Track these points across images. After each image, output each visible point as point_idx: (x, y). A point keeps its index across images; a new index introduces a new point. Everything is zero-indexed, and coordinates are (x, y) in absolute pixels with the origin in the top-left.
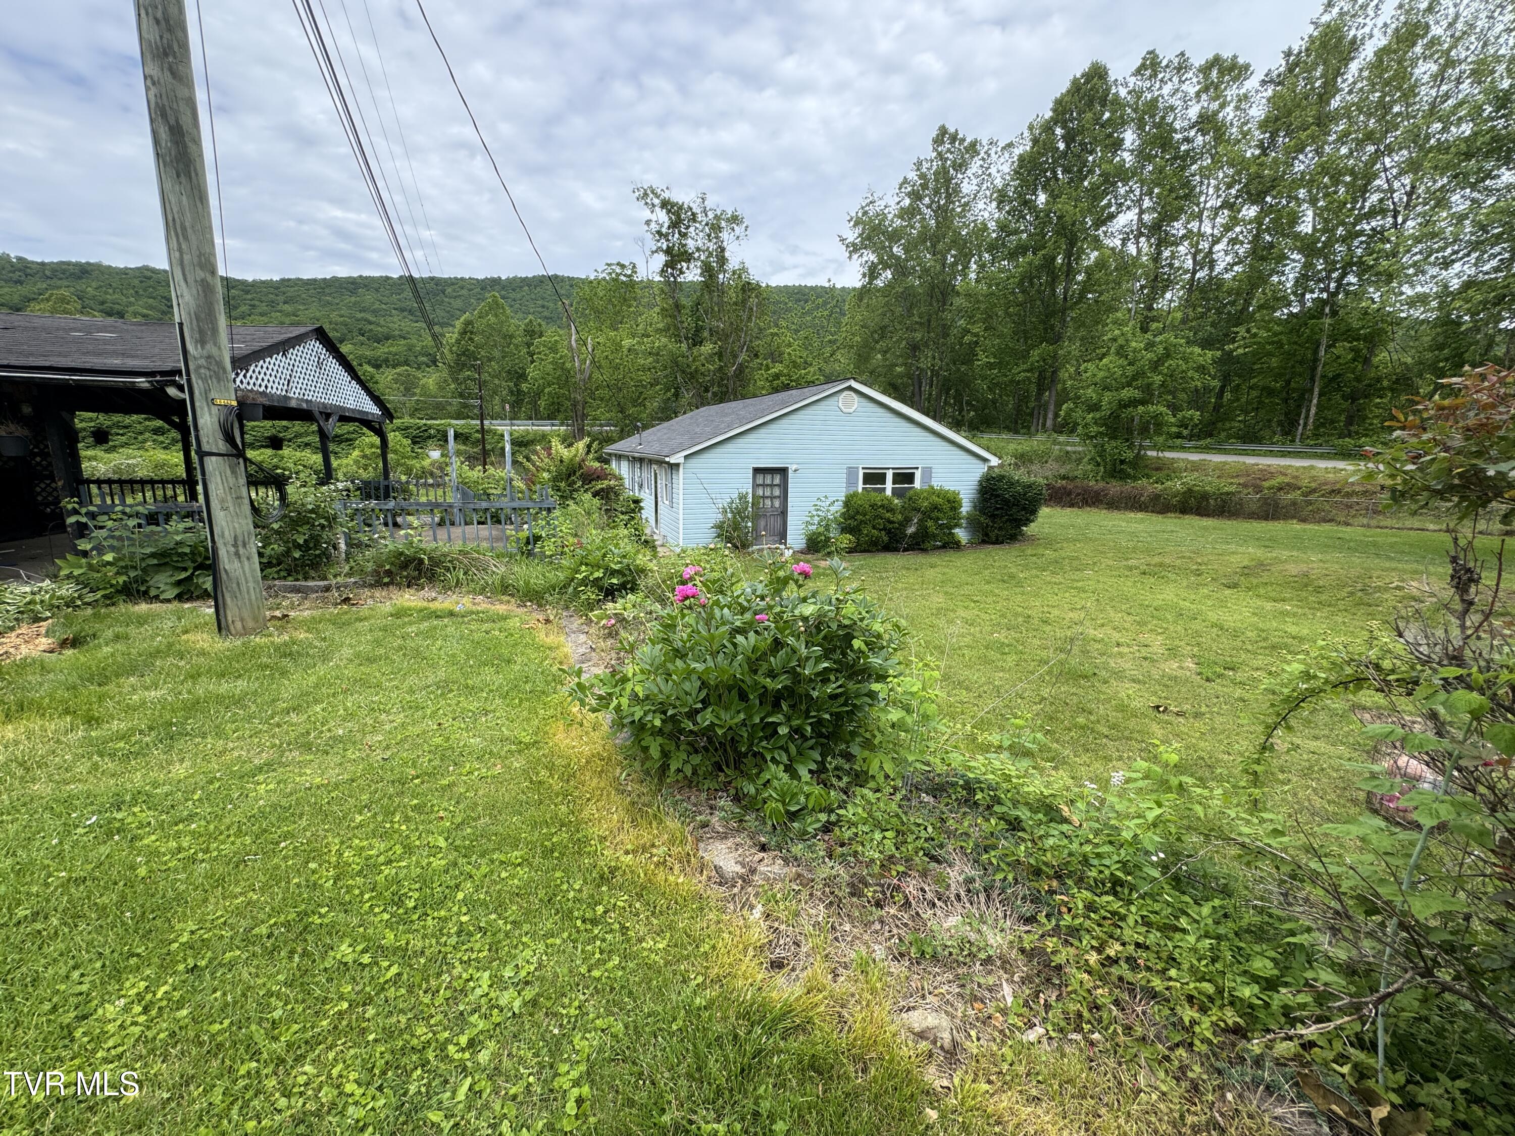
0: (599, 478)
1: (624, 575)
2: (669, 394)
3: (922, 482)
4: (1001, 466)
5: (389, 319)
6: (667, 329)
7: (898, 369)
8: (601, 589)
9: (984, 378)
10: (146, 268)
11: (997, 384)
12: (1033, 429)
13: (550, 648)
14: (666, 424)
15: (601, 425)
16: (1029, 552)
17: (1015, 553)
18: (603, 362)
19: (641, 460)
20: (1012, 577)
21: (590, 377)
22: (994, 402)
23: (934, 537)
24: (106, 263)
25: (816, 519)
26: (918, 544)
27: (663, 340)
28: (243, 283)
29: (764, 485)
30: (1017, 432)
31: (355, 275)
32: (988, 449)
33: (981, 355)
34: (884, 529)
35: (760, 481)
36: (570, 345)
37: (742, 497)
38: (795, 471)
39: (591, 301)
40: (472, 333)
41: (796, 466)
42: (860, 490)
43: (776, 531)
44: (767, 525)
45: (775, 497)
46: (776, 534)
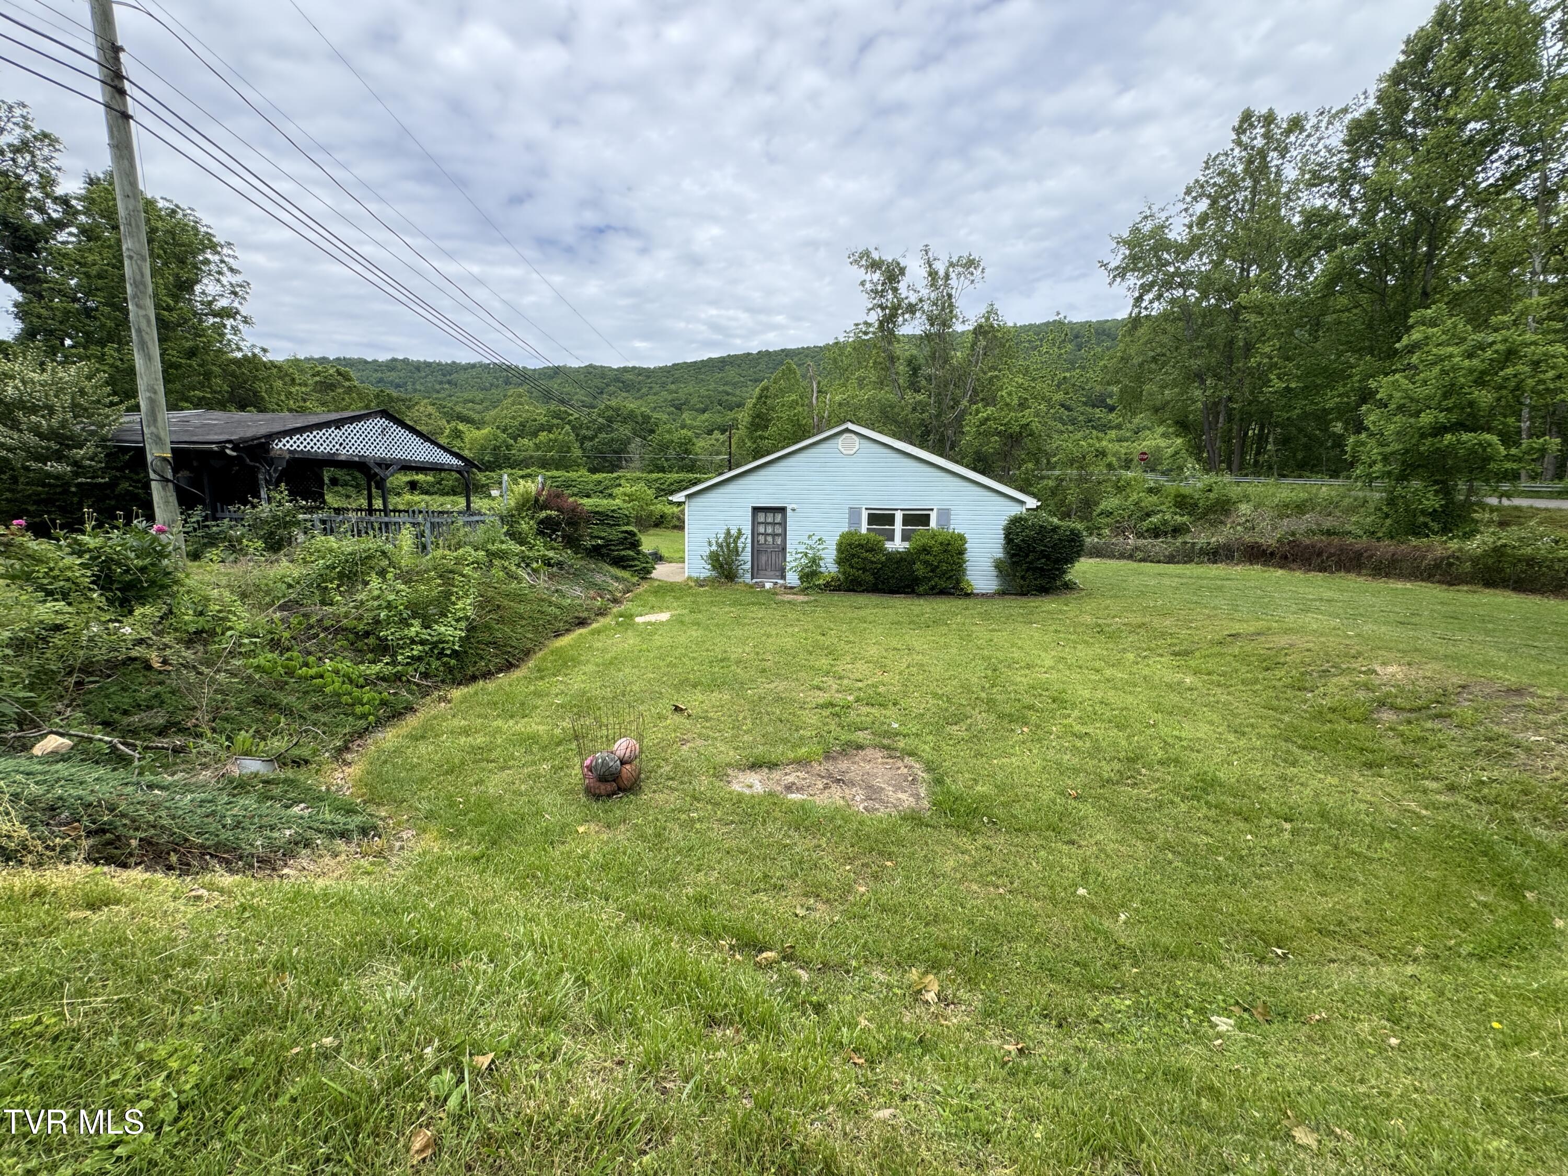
3: (939, 524)
5: (744, 389)
10: (591, 366)
24: (569, 365)
28: (647, 370)
29: (764, 524)
31: (725, 355)
35: (759, 519)
36: (811, 403)
37: (728, 533)
38: (793, 510)
39: (835, 361)
40: (766, 397)
41: (795, 506)
42: (864, 530)
43: (777, 567)
44: (768, 560)
45: (776, 535)
46: (777, 569)
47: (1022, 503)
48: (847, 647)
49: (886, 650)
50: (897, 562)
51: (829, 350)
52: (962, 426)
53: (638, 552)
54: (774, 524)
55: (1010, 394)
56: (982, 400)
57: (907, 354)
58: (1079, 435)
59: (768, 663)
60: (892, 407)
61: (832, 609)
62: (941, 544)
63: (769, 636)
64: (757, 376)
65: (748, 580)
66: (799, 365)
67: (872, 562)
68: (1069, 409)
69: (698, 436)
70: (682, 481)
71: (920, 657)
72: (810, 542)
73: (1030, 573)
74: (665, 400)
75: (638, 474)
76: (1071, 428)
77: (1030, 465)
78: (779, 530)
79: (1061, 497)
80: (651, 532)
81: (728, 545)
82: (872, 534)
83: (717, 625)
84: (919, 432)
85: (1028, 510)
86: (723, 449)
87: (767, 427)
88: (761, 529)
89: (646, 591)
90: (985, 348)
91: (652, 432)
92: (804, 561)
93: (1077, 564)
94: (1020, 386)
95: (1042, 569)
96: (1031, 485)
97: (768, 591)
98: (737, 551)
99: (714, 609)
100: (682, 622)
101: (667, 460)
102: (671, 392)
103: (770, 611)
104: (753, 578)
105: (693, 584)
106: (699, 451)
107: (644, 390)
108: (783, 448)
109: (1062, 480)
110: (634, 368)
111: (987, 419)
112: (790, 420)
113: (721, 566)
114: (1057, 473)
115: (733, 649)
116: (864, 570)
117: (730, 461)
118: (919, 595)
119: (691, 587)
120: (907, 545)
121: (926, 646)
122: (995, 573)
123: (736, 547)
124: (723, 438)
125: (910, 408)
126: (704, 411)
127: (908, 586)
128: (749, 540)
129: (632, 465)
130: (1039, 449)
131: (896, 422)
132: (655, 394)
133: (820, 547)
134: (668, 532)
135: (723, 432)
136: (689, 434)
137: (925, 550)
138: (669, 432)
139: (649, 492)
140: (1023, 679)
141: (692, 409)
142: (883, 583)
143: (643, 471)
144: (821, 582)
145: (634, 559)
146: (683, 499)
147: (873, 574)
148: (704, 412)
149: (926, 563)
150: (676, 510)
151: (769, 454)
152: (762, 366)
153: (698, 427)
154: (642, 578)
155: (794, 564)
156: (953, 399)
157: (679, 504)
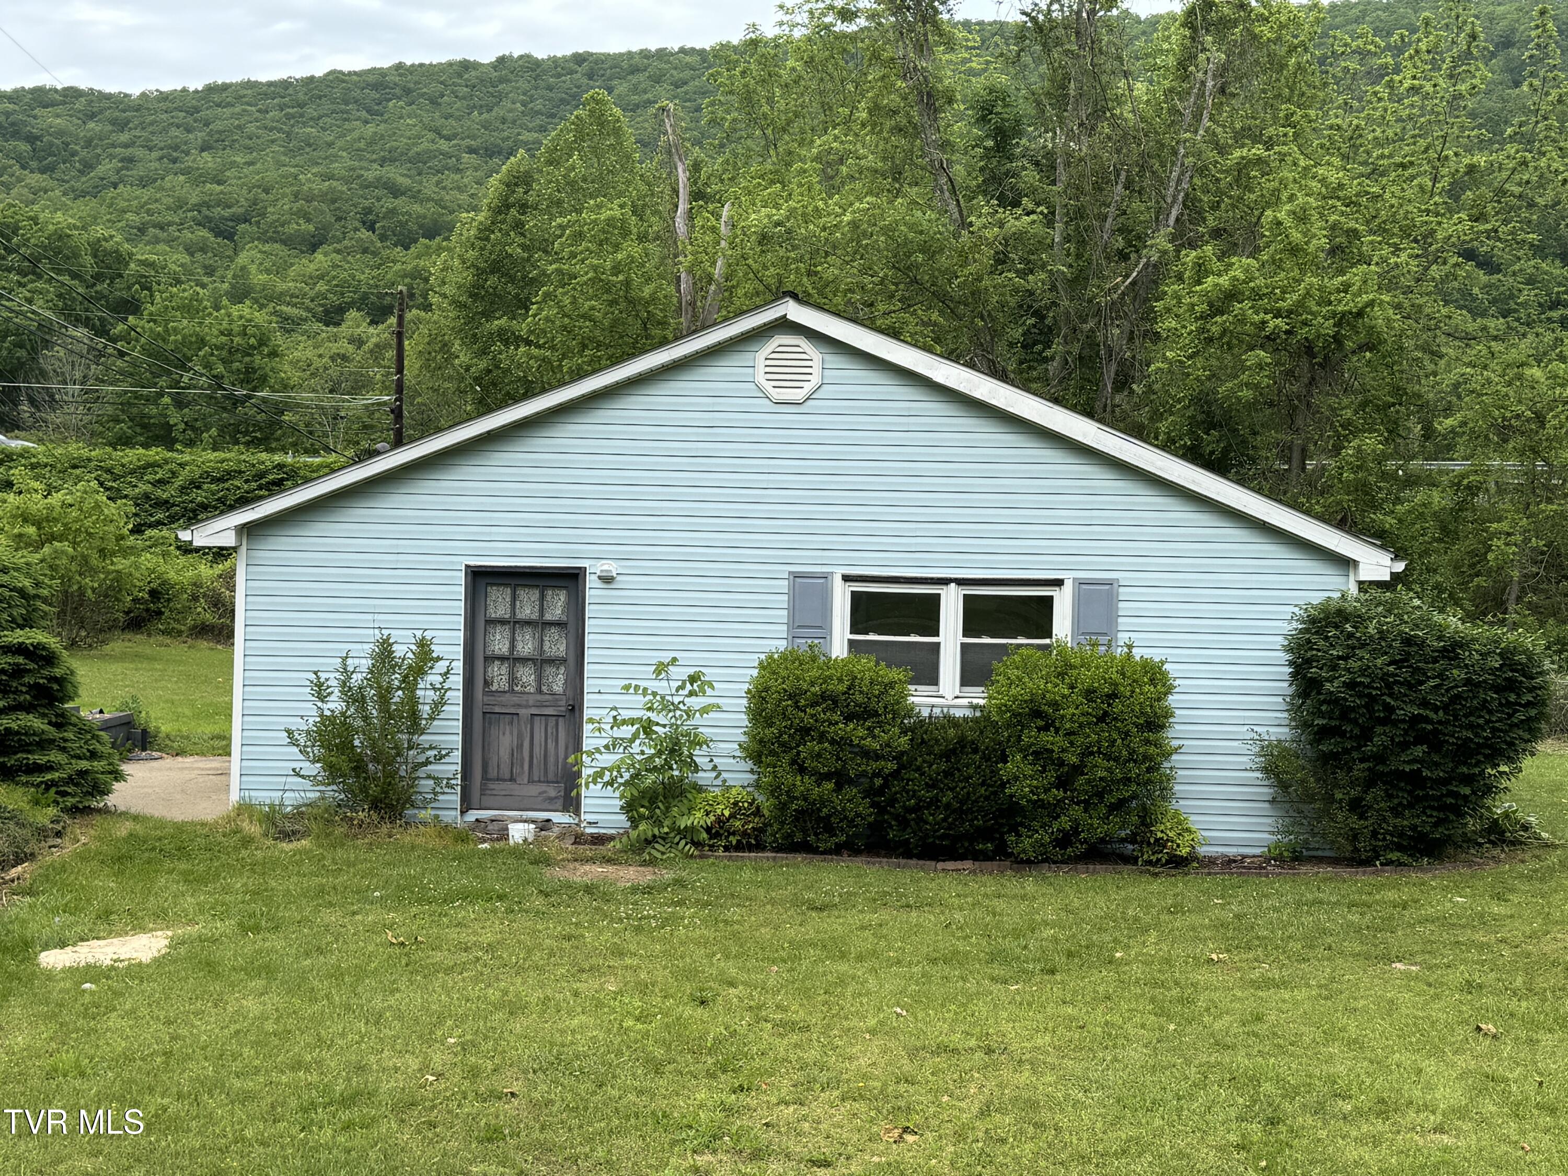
3: (1079, 629)
5: (450, 178)
29: (512, 623)
36: (671, 230)
37: (384, 652)
38: (607, 580)
39: (748, 99)
40: (524, 207)
41: (612, 567)
42: (839, 648)
43: (551, 768)
44: (520, 746)
45: (552, 661)
46: (551, 776)
47: (1346, 563)
48: (781, 1046)
49: (913, 1053)
50: (948, 755)
51: (731, 65)
52: (1150, 316)
53: (61, 722)
54: (541, 625)
55: (1301, 217)
56: (1216, 233)
57: (978, 83)
58: (1525, 347)
59: (509, 1108)
60: (930, 250)
61: (733, 913)
62: (1089, 693)
63: (515, 1009)
64: (494, 138)
65: (451, 816)
66: (632, 109)
67: (866, 754)
68: (1488, 265)
69: (289, 325)
70: (228, 475)
71: (1025, 1076)
72: (661, 687)
73: (1378, 791)
74: (180, 204)
75: (76, 449)
76: (1496, 324)
77: (1371, 442)
78: (556, 645)
79: (1471, 543)
80: (118, 645)
81: (384, 698)
82: (866, 662)
83: (337, 975)
84: (1016, 333)
85: (1363, 586)
86: (377, 374)
87: (525, 305)
88: (499, 643)
89: (83, 857)
90: (1222, 71)
91: (131, 307)
92: (642, 749)
93: (1527, 763)
94: (1334, 192)
95: (1415, 779)
96: (1375, 506)
97: (518, 853)
98: (414, 715)
99: (330, 917)
100: (210, 967)
101: (180, 403)
102: (198, 178)
103: (523, 922)
104: (466, 805)
105: (253, 829)
106: (295, 376)
107: (106, 168)
108: (579, 375)
109: (1473, 490)
110: (72, 93)
111: (1232, 295)
112: (600, 285)
113: (359, 767)
114: (1458, 466)
115: (389, 1059)
116: (841, 779)
117: (397, 413)
118: (1023, 864)
119: (247, 841)
120: (978, 696)
121: (1042, 1040)
122: (1266, 792)
123: (412, 702)
124: (377, 334)
125: (986, 256)
126: (313, 245)
127: (985, 834)
128: (457, 681)
129: (55, 418)
130: (1398, 391)
131: (941, 297)
132: (144, 183)
133: (696, 702)
134: (177, 649)
135: (378, 315)
136: (261, 317)
137: (1037, 714)
138: (190, 309)
139: (111, 509)
140: (1366, 1153)
141: (272, 236)
142: (904, 823)
143: (92, 437)
144: (698, 818)
145: (44, 744)
146: (229, 540)
147: (869, 793)
148: (314, 248)
149: (1041, 756)
150: (206, 571)
151: (529, 393)
152: (510, 107)
153: (292, 298)
154: (76, 811)
155: (607, 759)
156: (1123, 230)
157: (221, 554)
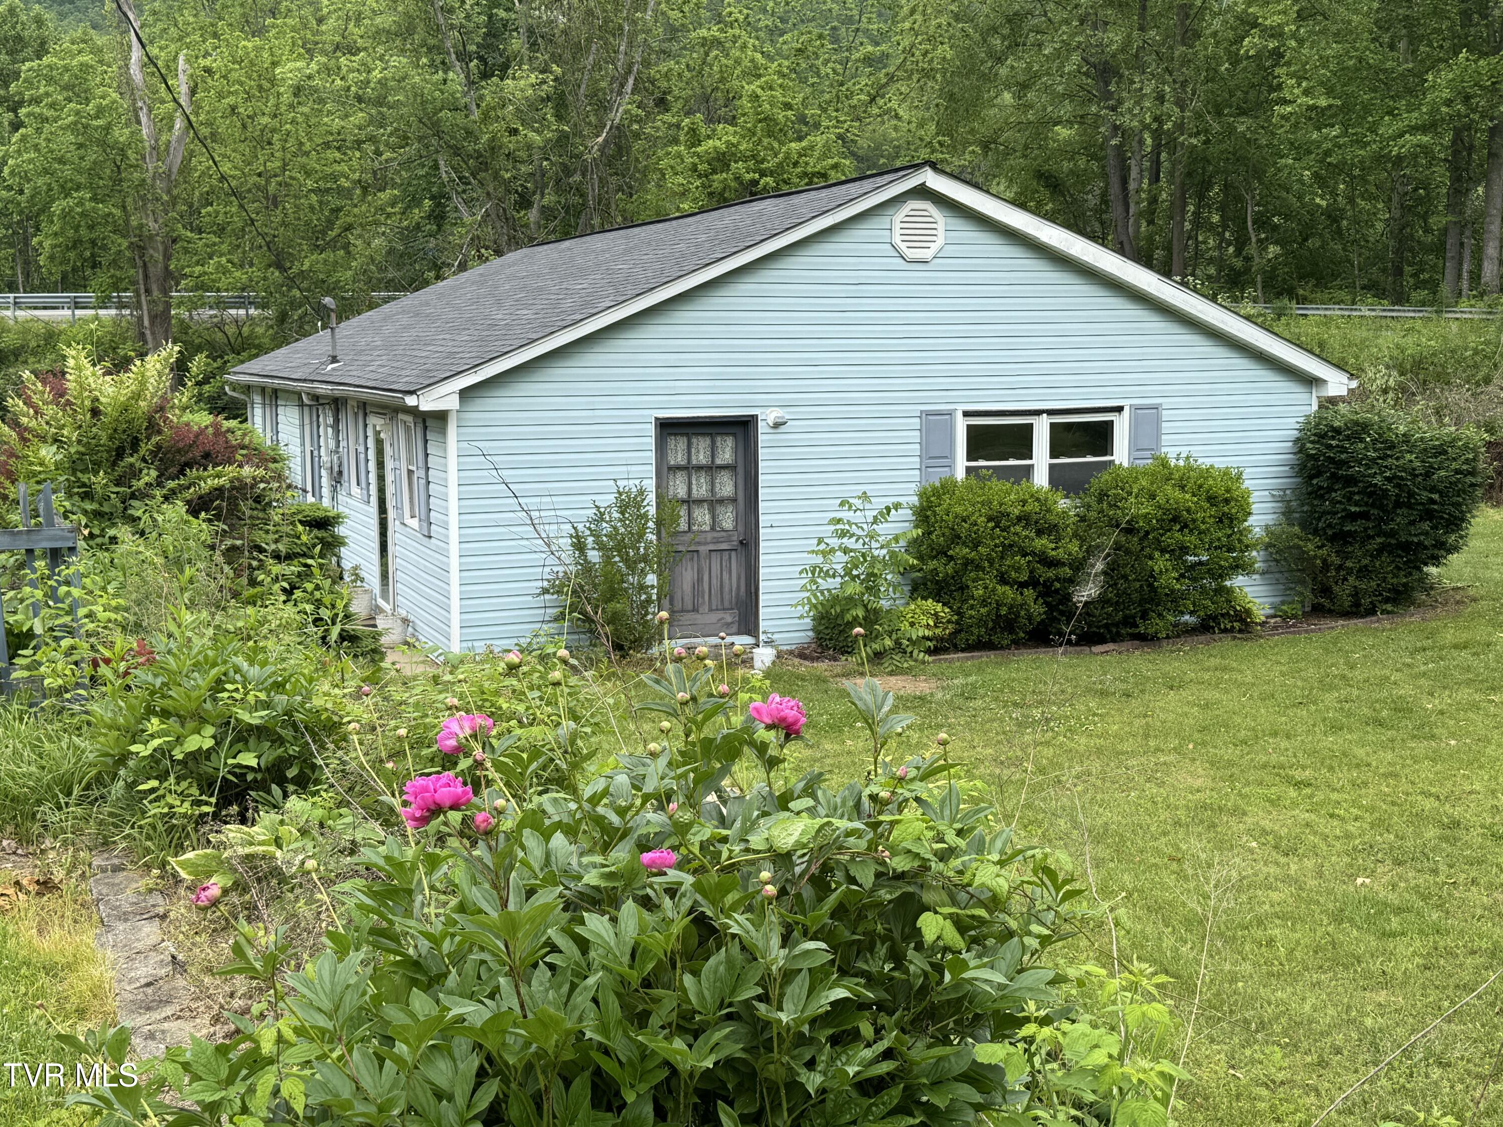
0: (208, 458)
1: (279, 741)
2: (417, 214)
3: (1135, 446)
4: (1359, 395)
6: (405, 31)
7: (1063, 132)
8: (207, 784)
9: (1302, 150)
11: (1338, 169)
12: (1445, 289)
13: (50, 969)
14: (410, 300)
15: (221, 304)
16: (1449, 636)
17: (1409, 640)
18: (223, 127)
19: (337, 404)
20: (1402, 709)
21: (185, 168)
22: (1333, 216)
23: (1175, 600)
25: (839, 561)
26: (1129, 622)
27: (395, 61)
29: (688, 469)
30: (1400, 299)
32: (1320, 352)
33: (1292, 88)
34: (1032, 582)
35: (677, 456)
38: (779, 426)
41: (782, 414)
42: (960, 474)
43: (727, 597)
44: (700, 580)
45: (721, 501)
46: (727, 604)
54: (712, 469)
78: (726, 487)
82: (978, 485)
88: (679, 487)
